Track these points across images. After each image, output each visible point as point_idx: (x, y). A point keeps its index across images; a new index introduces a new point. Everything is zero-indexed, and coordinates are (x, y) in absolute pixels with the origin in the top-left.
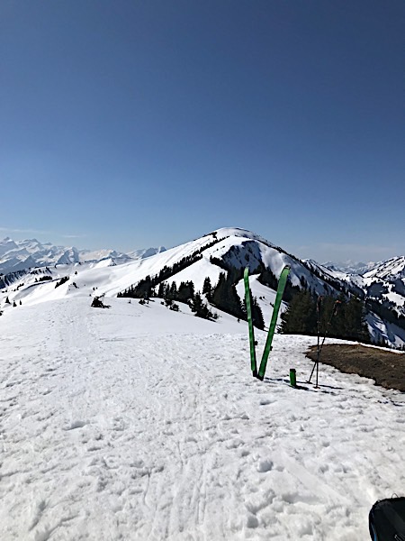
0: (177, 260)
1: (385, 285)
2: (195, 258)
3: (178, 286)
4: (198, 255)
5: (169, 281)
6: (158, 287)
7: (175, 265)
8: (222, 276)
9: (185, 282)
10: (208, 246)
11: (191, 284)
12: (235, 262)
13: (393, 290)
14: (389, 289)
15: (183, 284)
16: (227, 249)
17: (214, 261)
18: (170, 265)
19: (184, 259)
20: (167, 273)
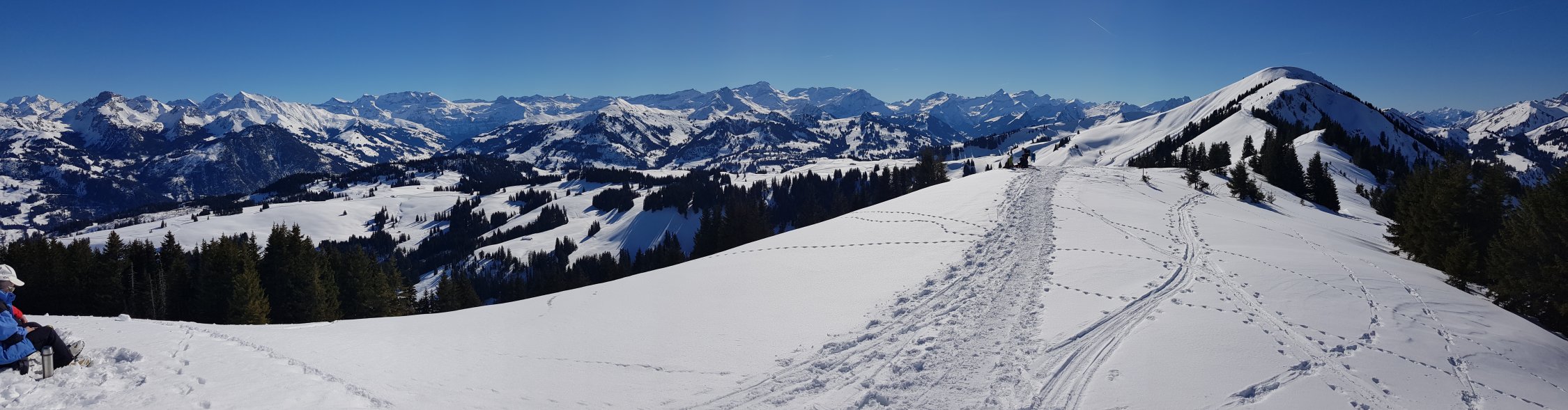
0: (1206, 113)
1: (1500, 142)
2: (1232, 109)
3: (1208, 149)
4: (1234, 106)
5: (1195, 143)
6: (1181, 149)
7: (1203, 121)
8: (1268, 134)
9: (1218, 142)
10: (1247, 94)
11: (1225, 147)
12: (1286, 114)
13: (1512, 149)
14: (1506, 149)
15: (1214, 146)
16: (1274, 97)
17: (1257, 113)
18: (1197, 120)
19: (1215, 111)
20: (1192, 131)
